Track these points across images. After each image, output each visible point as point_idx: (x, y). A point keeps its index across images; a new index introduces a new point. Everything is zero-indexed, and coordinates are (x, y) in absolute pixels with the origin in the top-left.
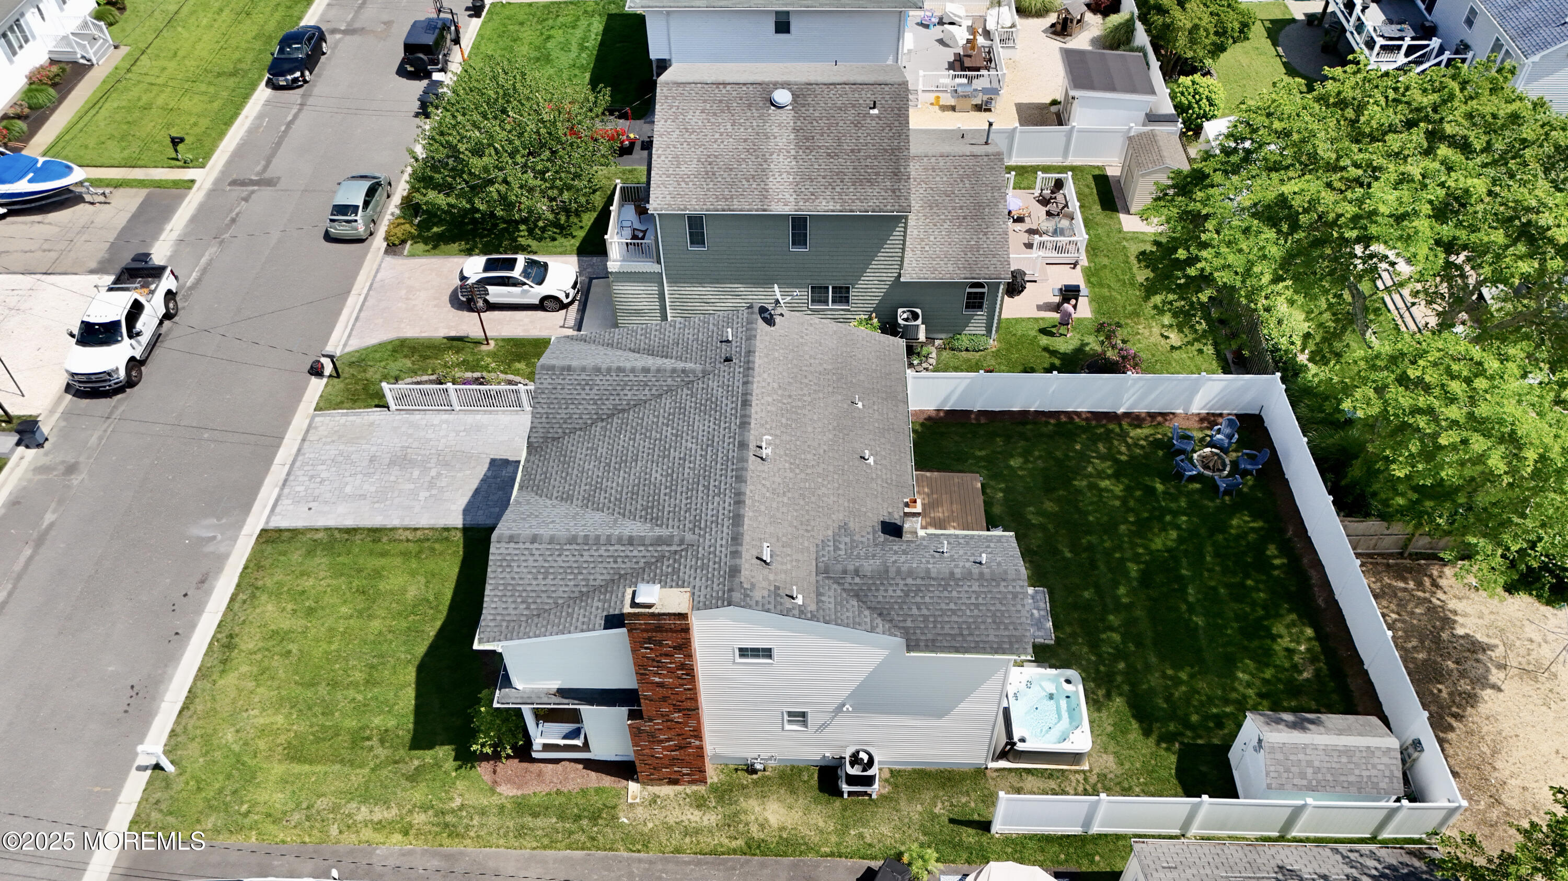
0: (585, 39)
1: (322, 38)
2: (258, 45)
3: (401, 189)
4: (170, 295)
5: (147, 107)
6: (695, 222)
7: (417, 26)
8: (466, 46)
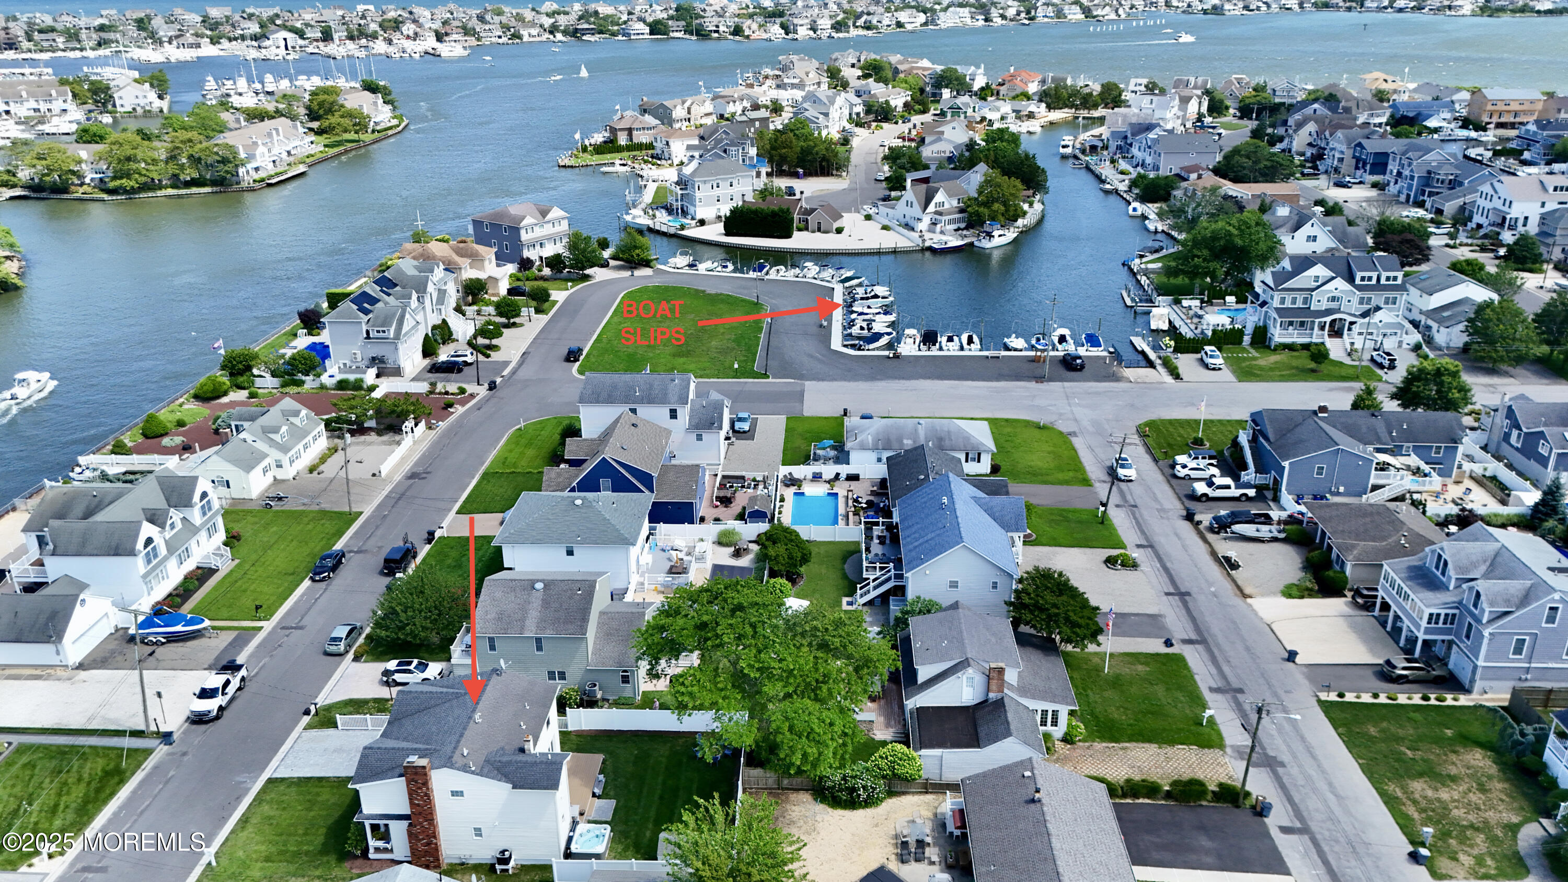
0: (483, 556)
1: (343, 555)
2: (309, 559)
3: (368, 630)
4: (243, 679)
5: (245, 591)
6: (491, 640)
7: (394, 550)
8: (419, 559)
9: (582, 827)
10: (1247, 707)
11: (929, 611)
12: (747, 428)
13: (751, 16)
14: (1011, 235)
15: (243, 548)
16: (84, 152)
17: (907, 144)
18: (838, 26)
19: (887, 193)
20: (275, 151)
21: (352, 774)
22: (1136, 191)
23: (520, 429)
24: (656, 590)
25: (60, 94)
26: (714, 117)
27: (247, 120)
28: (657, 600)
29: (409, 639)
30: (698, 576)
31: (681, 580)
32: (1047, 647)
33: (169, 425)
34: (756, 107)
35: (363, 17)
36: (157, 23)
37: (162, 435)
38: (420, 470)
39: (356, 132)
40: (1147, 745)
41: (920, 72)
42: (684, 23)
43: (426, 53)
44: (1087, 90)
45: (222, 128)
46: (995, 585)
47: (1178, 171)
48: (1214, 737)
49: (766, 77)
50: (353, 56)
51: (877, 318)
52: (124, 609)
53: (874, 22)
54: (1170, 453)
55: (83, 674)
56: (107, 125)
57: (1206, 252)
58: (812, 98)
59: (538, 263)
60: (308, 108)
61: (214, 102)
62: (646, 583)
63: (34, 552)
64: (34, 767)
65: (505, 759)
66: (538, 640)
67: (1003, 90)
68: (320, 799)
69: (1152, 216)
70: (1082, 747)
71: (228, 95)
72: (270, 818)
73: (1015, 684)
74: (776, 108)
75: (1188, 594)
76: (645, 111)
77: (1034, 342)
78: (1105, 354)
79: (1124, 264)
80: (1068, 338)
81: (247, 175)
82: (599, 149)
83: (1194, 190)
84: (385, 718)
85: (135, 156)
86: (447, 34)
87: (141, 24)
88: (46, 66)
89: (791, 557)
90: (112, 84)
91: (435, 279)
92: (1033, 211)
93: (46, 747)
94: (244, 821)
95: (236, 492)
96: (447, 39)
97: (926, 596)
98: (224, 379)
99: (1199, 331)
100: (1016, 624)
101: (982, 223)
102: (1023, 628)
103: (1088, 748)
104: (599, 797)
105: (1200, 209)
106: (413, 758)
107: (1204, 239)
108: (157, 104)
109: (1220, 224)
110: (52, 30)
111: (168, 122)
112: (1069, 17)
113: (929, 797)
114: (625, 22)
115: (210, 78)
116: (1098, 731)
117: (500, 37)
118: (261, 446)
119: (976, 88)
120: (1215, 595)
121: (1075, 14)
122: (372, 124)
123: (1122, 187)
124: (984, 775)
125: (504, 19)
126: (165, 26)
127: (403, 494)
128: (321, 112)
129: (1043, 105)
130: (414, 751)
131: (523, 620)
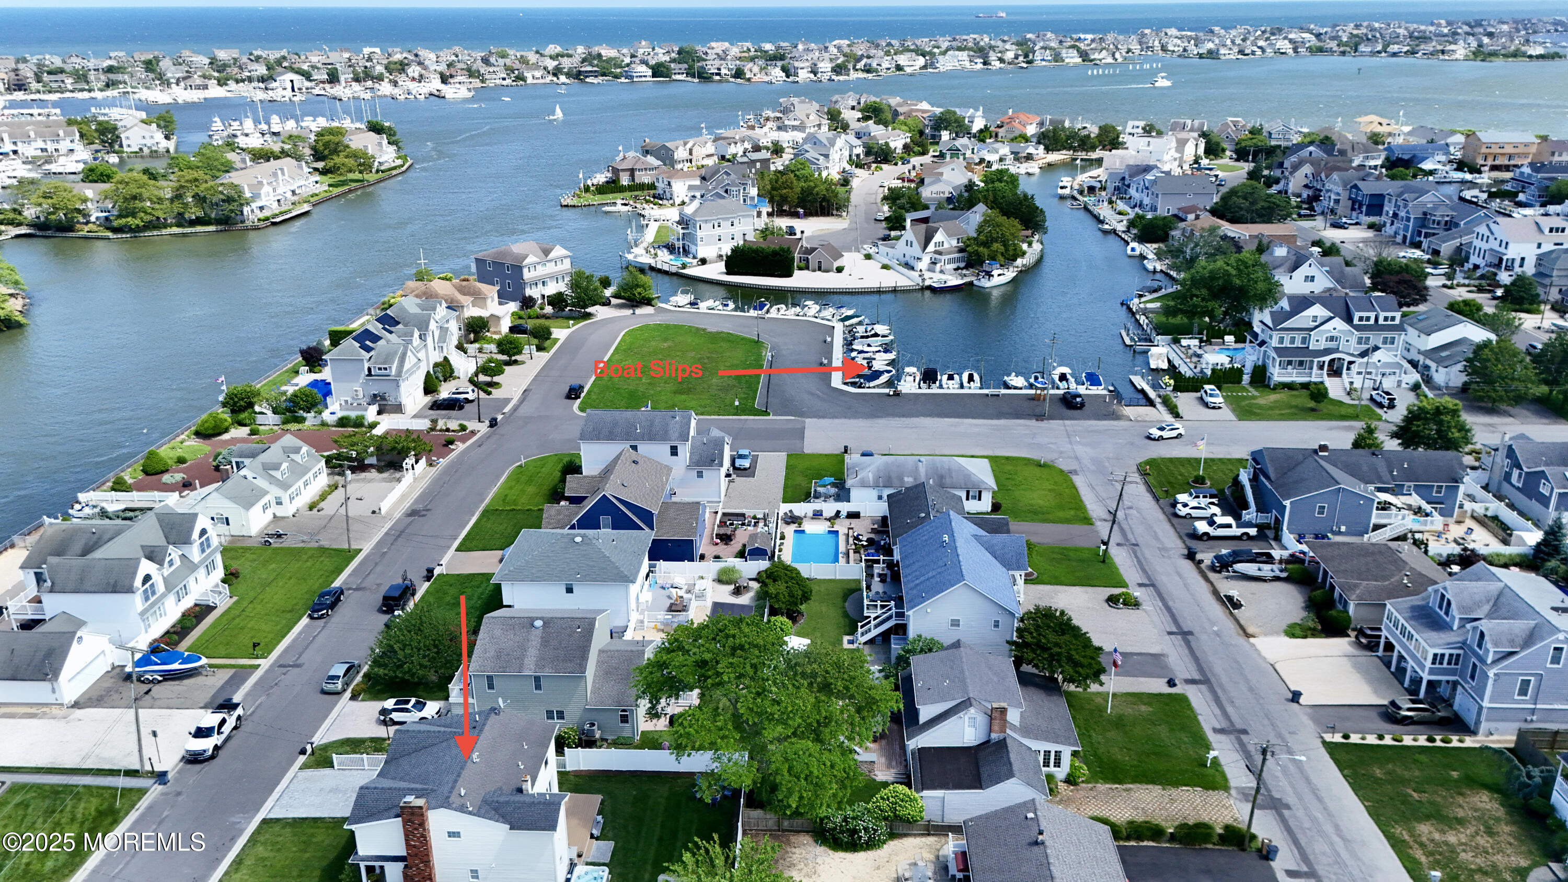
0: (482, 594)
1: (342, 593)
2: (307, 596)
3: (365, 669)
4: (239, 718)
5: (242, 629)
6: (490, 678)
7: (392, 587)
8: (418, 597)
9: (580, 869)
10: (1251, 748)
11: (930, 650)
12: (747, 465)
13: (752, 59)
14: (1010, 274)
15: (241, 585)
16: (90, 191)
17: (906, 184)
18: (838, 69)
19: (887, 232)
20: (280, 191)
21: (347, 813)
22: (1135, 231)
23: (520, 466)
24: (655, 628)
25: (67, 134)
26: (715, 158)
27: (252, 160)
28: (658, 638)
29: (407, 677)
30: (698, 614)
31: (681, 618)
32: (1049, 686)
33: (170, 462)
34: (757, 148)
35: (369, 59)
36: (165, 65)
37: (163, 472)
38: (420, 507)
39: (361, 172)
40: (1150, 786)
41: (919, 114)
42: (686, 66)
43: (431, 94)
44: (1085, 132)
45: (228, 168)
46: (996, 624)
47: (1176, 212)
48: (1219, 779)
49: (767, 119)
50: (358, 98)
51: (877, 356)
52: (121, 647)
53: (874, 65)
54: (1171, 491)
55: (78, 713)
56: (113, 165)
57: (1204, 292)
58: (813, 140)
59: (540, 302)
60: (313, 148)
61: (220, 143)
62: (646, 621)
63: (32, 589)
64: (27, 806)
65: (502, 799)
66: (537, 679)
67: (1002, 132)
68: (314, 840)
69: (1151, 256)
70: (1085, 789)
71: (235, 136)
72: (263, 859)
73: (1017, 724)
74: (777, 150)
75: (1190, 633)
76: (647, 152)
77: (1032, 380)
78: (1105, 392)
79: (1122, 304)
80: (1068, 376)
81: (251, 213)
82: (601, 190)
83: (1192, 230)
84: (382, 757)
85: (141, 195)
86: (452, 76)
87: (149, 66)
88: (54, 107)
89: (791, 595)
90: (119, 124)
91: (437, 317)
92: (1032, 251)
93: (39, 787)
94: (238, 862)
95: (235, 529)
96: (452, 81)
97: (927, 635)
98: (225, 415)
99: (1198, 370)
100: (1018, 663)
101: (981, 263)
102: (1025, 668)
103: (1091, 789)
104: (597, 839)
105: (1198, 250)
106: (410, 799)
107: (1203, 278)
108: (164, 144)
109: (1220, 263)
110: (62, 71)
111: (174, 161)
112: (1067, 60)
113: (931, 840)
114: (628, 65)
115: (217, 119)
116: (1101, 772)
117: (504, 79)
118: (261, 483)
119: (975, 129)
120: (1217, 634)
121: (1072, 58)
122: (376, 164)
123: (1121, 227)
124: (987, 817)
125: (508, 62)
126: (173, 68)
127: (402, 532)
128: (326, 152)
129: (1042, 147)
130: (411, 791)
131: (521, 658)
